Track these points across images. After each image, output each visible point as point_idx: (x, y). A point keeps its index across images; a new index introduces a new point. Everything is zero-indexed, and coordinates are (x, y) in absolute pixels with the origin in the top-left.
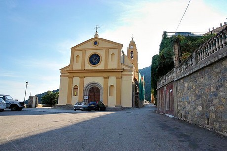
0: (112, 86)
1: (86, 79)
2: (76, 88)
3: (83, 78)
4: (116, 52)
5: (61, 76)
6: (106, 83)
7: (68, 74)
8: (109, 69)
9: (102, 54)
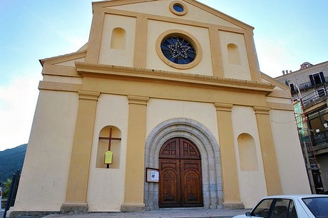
0: (244, 136)
1: (153, 104)
2: (110, 136)
3: (139, 102)
4: (238, 40)
5: (42, 87)
6: (225, 126)
7: (78, 81)
8: (221, 81)
9: (200, 38)
